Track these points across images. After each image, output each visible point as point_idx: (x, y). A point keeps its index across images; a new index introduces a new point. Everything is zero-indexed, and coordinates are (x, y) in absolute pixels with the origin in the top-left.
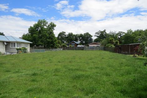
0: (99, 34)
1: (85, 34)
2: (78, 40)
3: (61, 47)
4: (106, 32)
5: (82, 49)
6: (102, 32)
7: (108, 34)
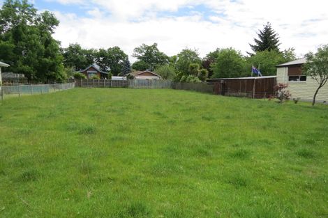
0: (142, 52)
1: (110, 49)
2: (93, 62)
3: (71, 81)
4: (157, 49)
5: (124, 85)
6: (149, 48)
7: (162, 53)
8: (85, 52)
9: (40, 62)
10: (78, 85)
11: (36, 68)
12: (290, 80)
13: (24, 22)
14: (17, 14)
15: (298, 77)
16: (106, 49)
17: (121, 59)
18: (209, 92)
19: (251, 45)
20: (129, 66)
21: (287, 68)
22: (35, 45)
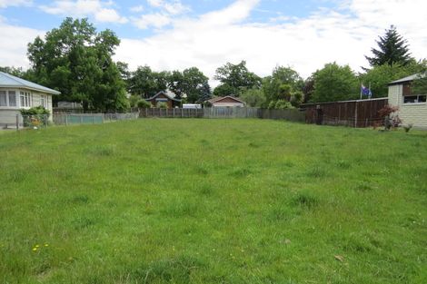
0: (226, 73)
1: (186, 71)
2: (166, 88)
3: (134, 110)
4: (245, 69)
5: (198, 115)
6: (235, 67)
7: (252, 74)
8: (156, 75)
9: (97, 88)
10: (143, 115)
11: (92, 96)
12: (405, 102)
13: (81, 43)
14: (75, 34)
15: (416, 98)
16: (181, 71)
17: (200, 83)
18: (300, 121)
19: (367, 58)
20: (209, 92)
21: (401, 86)
22: (92, 69)
